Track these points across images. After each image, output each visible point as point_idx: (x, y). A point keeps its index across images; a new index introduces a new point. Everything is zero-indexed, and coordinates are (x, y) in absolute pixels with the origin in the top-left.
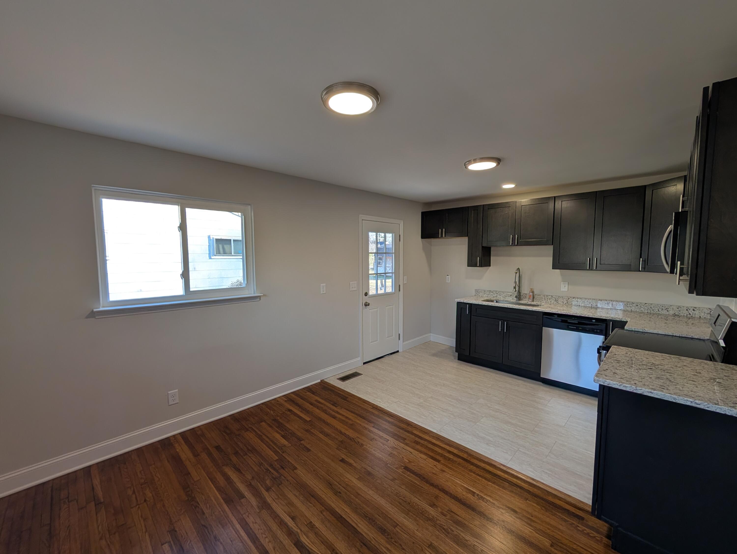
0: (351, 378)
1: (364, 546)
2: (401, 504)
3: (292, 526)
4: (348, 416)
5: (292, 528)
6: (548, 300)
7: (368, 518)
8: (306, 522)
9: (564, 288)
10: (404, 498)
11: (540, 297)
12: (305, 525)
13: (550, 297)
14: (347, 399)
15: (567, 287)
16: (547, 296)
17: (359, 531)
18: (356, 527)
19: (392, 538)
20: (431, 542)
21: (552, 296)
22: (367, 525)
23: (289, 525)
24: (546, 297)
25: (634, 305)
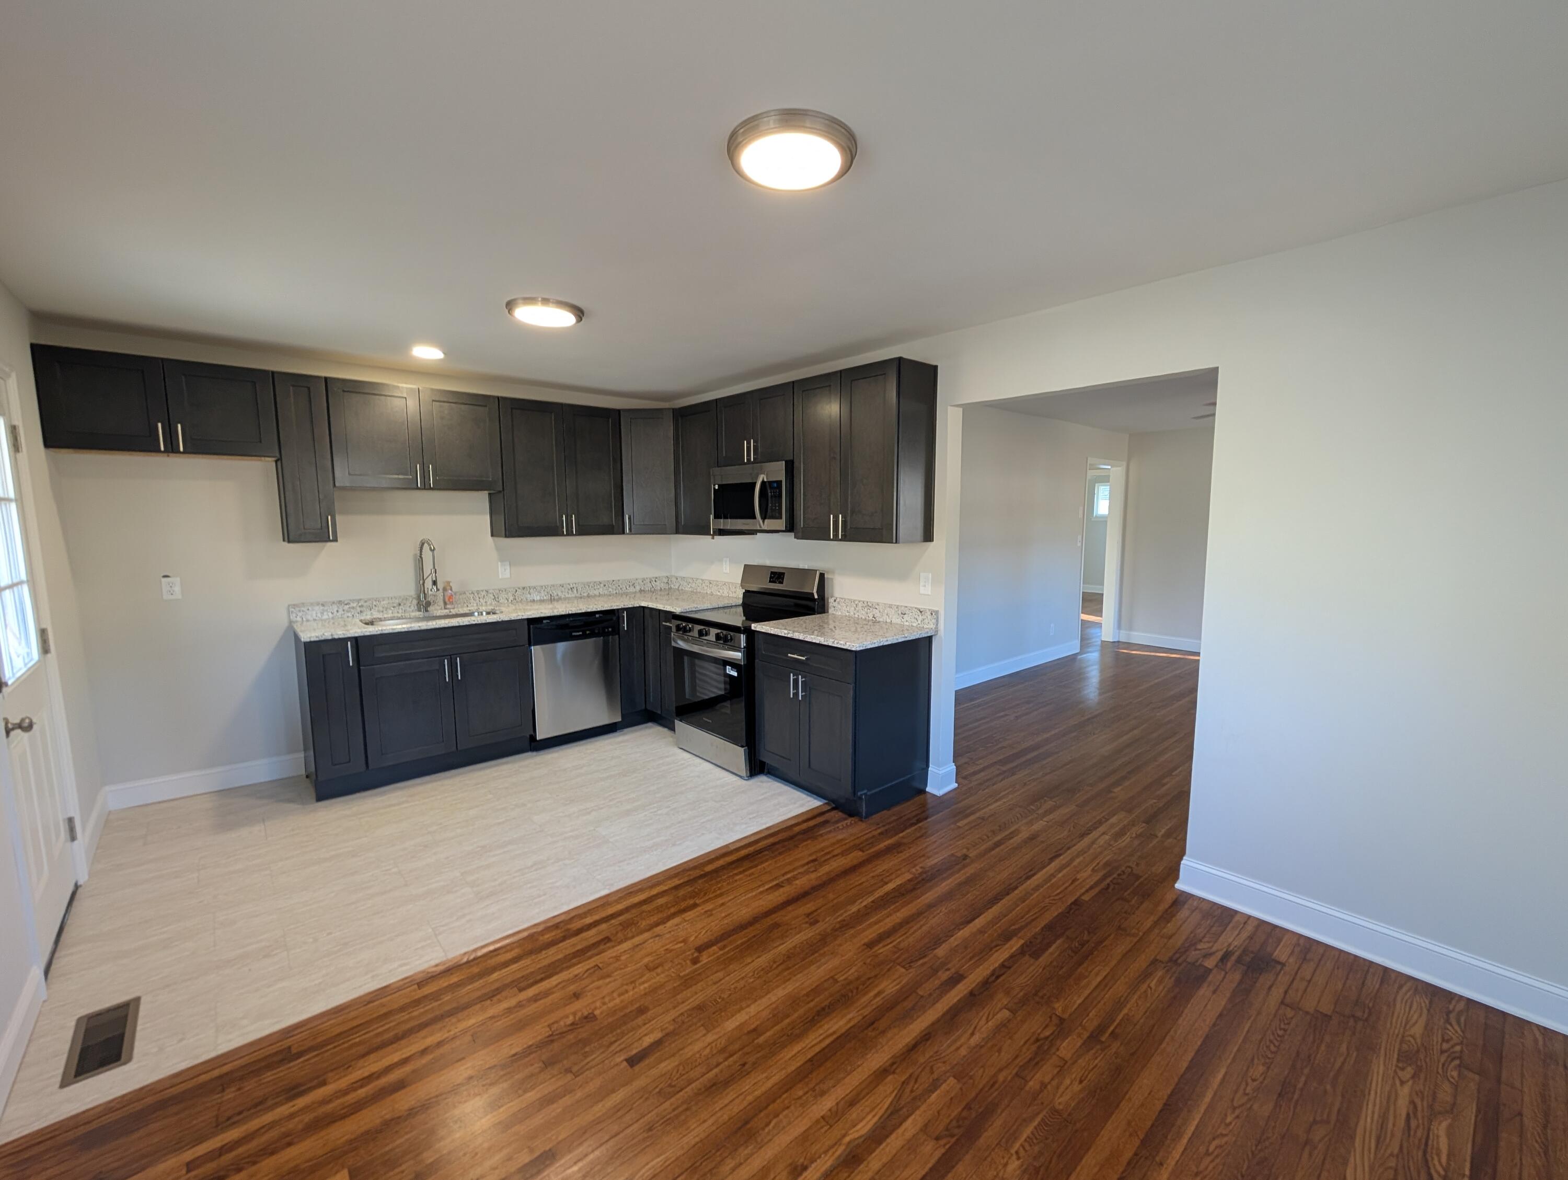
0: (122, 1037)
1: (874, 1026)
2: (789, 968)
3: (833, 1158)
4: (423, 1047)
5: (840, 1156)
6: (481, 600)
7: (816, 1018)
8: (822, 1127)
9: (504, 573)
10: (775, 962)
11: (464, 596)
12: (829, 1129)
13: (484, 593)
14: (294, 1051)
15: (508, 571)
16: (478, 592)
17: (846, 1032)
18: (835, 1036)
19: (857, 988)
20: (864, 945)
21: (487, 591)
22: (831, 1020)
23: (831, 1166)
24: (476, 594)
25: (602, 585)
